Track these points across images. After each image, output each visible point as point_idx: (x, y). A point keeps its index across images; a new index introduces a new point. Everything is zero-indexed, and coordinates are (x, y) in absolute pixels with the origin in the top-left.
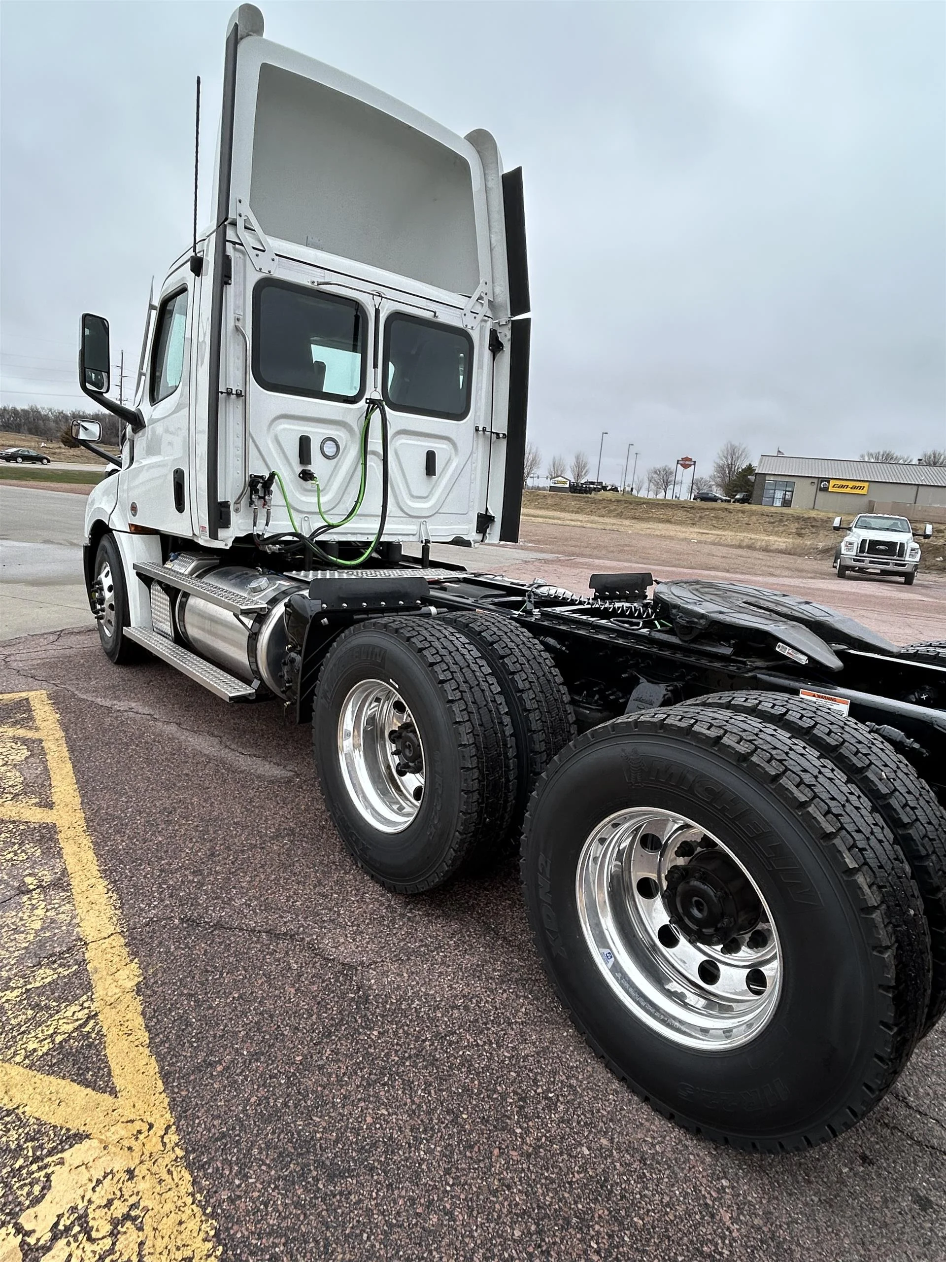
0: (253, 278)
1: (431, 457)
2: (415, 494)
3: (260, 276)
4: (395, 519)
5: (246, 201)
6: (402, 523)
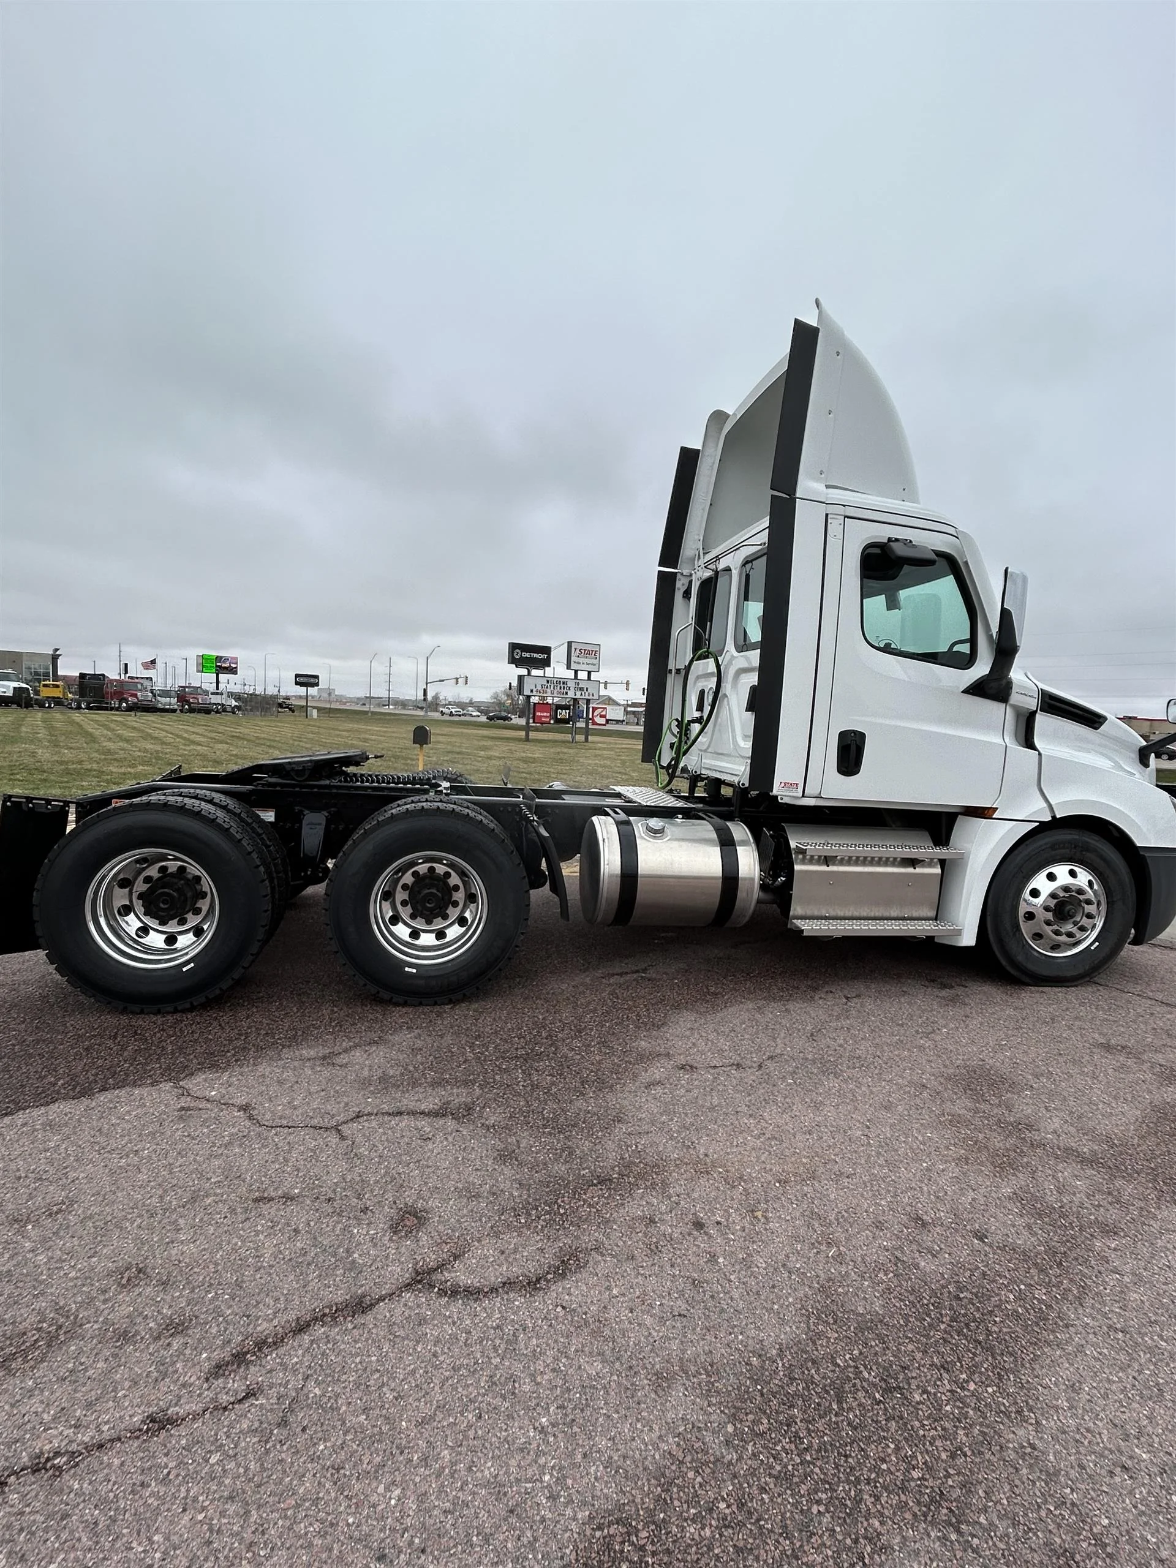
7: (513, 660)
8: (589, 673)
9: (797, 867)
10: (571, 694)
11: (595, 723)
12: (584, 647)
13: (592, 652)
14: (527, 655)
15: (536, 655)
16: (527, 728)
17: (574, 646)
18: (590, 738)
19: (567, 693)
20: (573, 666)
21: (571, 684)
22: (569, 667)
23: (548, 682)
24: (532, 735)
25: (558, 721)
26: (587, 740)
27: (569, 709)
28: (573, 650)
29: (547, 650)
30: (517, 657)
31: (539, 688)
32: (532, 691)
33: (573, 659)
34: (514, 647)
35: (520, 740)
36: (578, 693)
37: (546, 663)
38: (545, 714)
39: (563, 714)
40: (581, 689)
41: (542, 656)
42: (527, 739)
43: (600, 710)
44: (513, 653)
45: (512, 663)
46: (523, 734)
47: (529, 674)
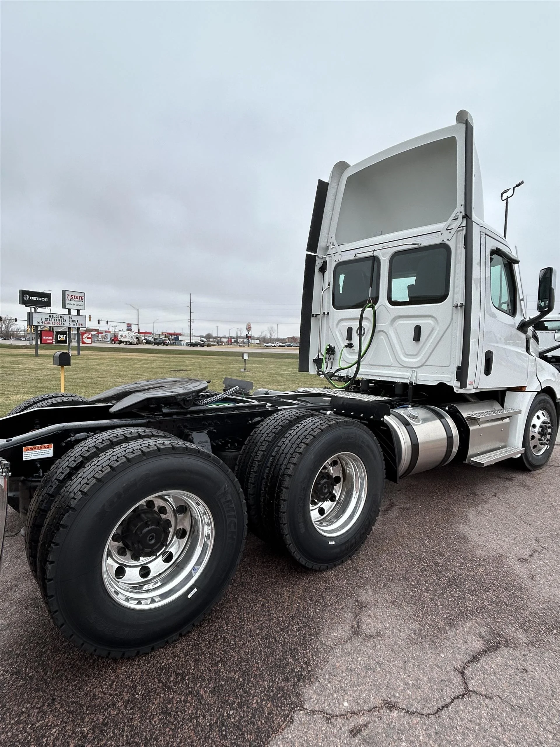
0: (334, 264)
1: (418, 330)
2: (408, 353)
3: (336, 263)
4: (395, 368)
5: (334, 236)
6: (400, 371)
7: (23, 302)
8: (78, 311)
9: (471, 428)
10: (67, 324)
11: (84, 343)
12: (74, 294)
13: (80, 298)
14: (34, 298)
15: (40, 299)
16: (36, 347)
17: (67, 293)
18: (81, 352)
19: (64, 324)
20: (67, 306)
21: (67, 318)
22: (64, 307)
23: (50, 316)
24: (40, 352)
25: (58, 342)
26: (79, 354)
27: (66, 334)
28: (66, 296)
29: (48, 296)
30: (26, 300)
31: (44, 320)
32: (39, 323)
33: (67, 301)
34: (23, 293)
35: (31, 356)
36: (72, 324)
37: (48, 304)
38: (49, 338)
39: (61, 337)
40: (74, 321)
41: (45, 300)
42: (37, 355)
43: (87, 334)
44: (23, 297)
45: (22, 304)
46: (33, 351)
47: (36, 311)
